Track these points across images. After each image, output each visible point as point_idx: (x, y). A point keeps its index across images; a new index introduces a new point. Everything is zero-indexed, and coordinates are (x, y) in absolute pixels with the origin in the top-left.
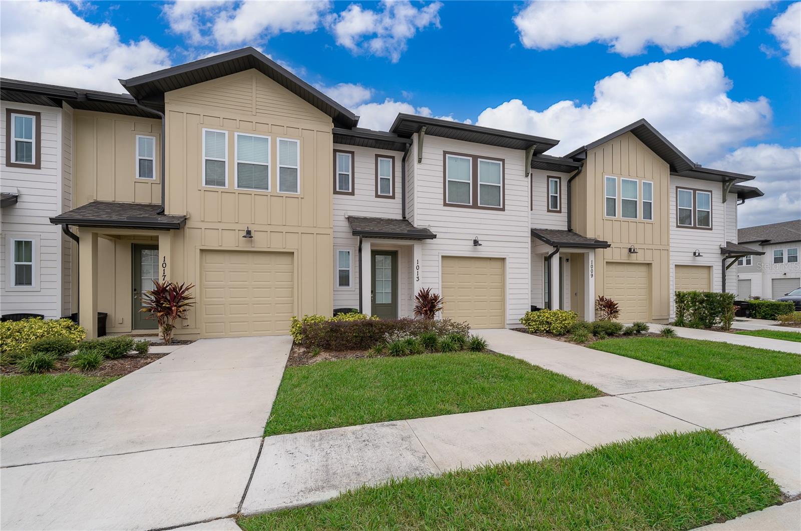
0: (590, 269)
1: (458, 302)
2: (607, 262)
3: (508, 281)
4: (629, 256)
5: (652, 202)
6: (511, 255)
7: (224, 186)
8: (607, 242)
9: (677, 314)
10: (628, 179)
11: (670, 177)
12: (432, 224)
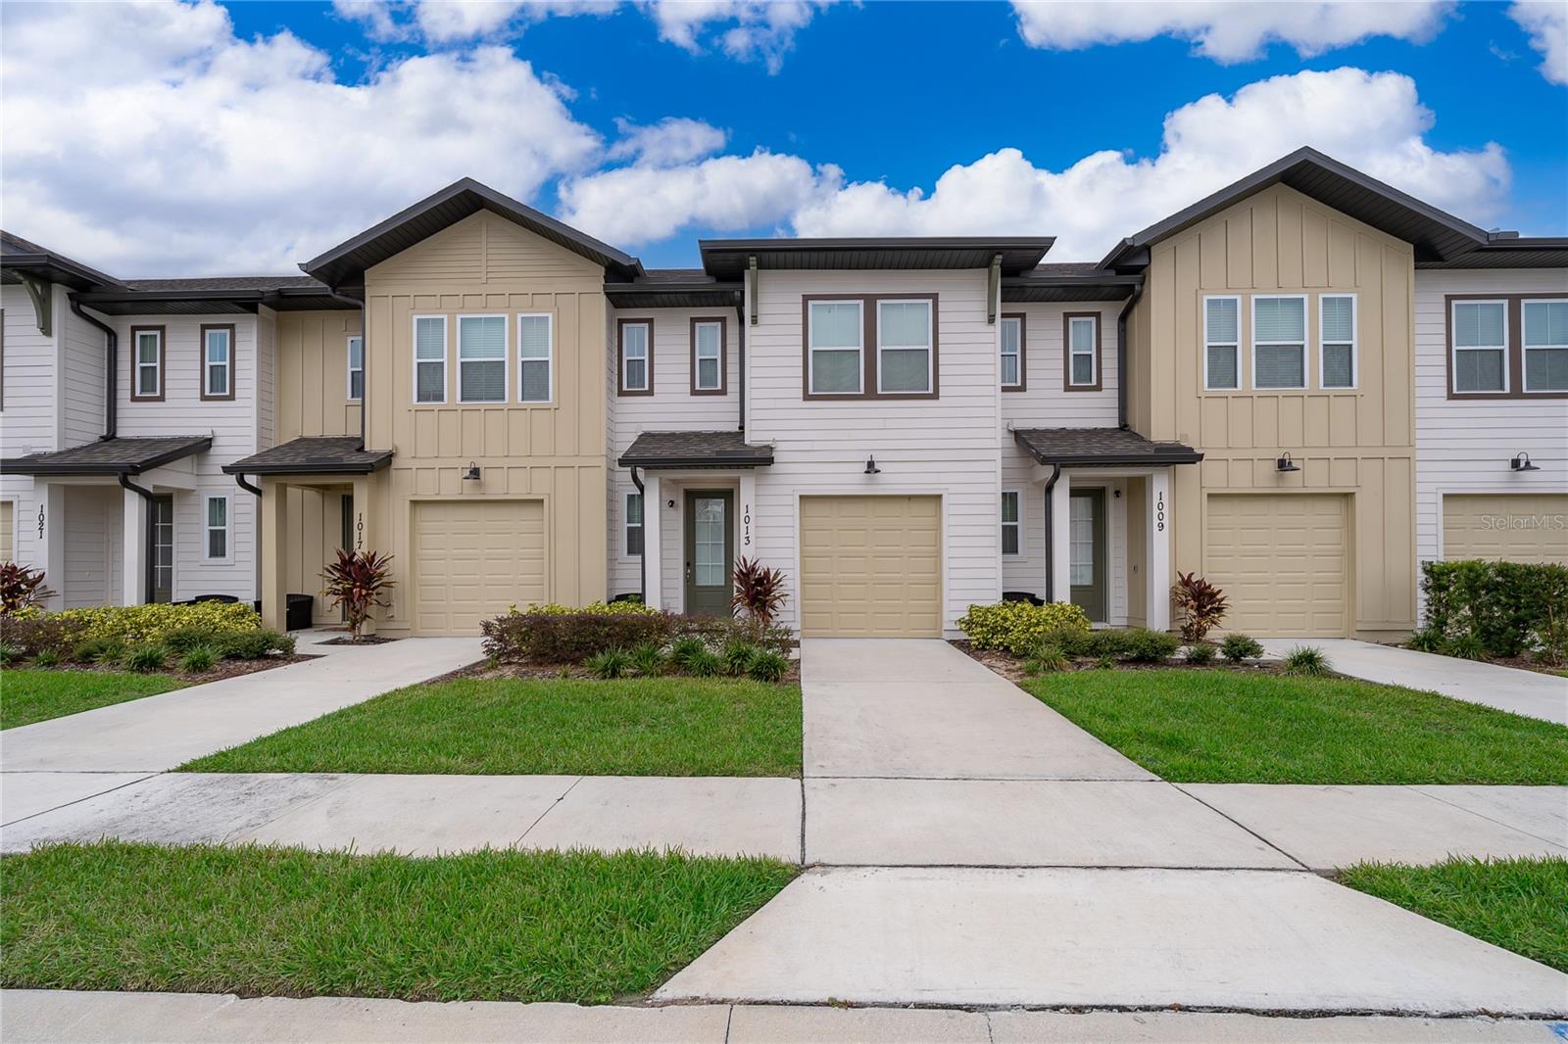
0: (1156, 512)
1: (875, 584)
2: (1209, 495)
3: (947, 542)
4: (1279, 478)
5: (1354, 343)
6: (952, 489)
7: (442, 400)
8: (1191, 449)
9: (1428, 618)
10: (1274, 297)
11: (1416, 273)
12: (778, 436)
